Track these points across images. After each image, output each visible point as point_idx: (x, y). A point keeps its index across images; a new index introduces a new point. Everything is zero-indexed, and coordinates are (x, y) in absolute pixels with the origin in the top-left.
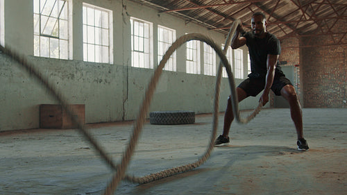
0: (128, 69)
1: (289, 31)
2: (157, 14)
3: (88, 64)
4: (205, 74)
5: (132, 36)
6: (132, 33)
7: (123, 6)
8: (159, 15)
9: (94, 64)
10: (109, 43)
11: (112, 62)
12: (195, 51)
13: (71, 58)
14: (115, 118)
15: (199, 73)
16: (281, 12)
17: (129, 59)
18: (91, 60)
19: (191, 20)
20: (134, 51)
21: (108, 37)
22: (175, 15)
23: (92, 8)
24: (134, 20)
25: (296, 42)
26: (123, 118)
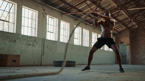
0: (44, 40)
1: (124, 28)
2: (61, 15)
3: (23, 36)
4: (83, 46)
5: (47, 25)
6: (47, 23)
7: (44, 10)
8: (61, 16)
9: (27, 36)
10: (35, 27)
11: (36, 36)
12: (79, 34)
13: (15, 32)
14: (37, 63)
15: (80, 45)
16: (121, 18)
17: (45, 35)
18: (26, 34)
19: (77, 19)
20: (48, 32)
21: (35, 24)
22: (69, 16)
23: (27, 9)
24: (49, 17)
25: (128, 33)
26: (41, 64)
